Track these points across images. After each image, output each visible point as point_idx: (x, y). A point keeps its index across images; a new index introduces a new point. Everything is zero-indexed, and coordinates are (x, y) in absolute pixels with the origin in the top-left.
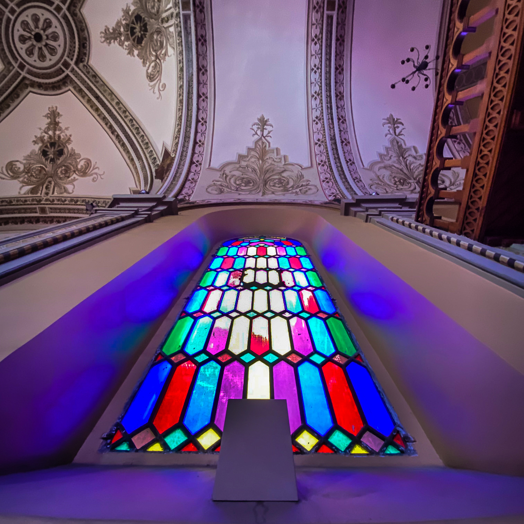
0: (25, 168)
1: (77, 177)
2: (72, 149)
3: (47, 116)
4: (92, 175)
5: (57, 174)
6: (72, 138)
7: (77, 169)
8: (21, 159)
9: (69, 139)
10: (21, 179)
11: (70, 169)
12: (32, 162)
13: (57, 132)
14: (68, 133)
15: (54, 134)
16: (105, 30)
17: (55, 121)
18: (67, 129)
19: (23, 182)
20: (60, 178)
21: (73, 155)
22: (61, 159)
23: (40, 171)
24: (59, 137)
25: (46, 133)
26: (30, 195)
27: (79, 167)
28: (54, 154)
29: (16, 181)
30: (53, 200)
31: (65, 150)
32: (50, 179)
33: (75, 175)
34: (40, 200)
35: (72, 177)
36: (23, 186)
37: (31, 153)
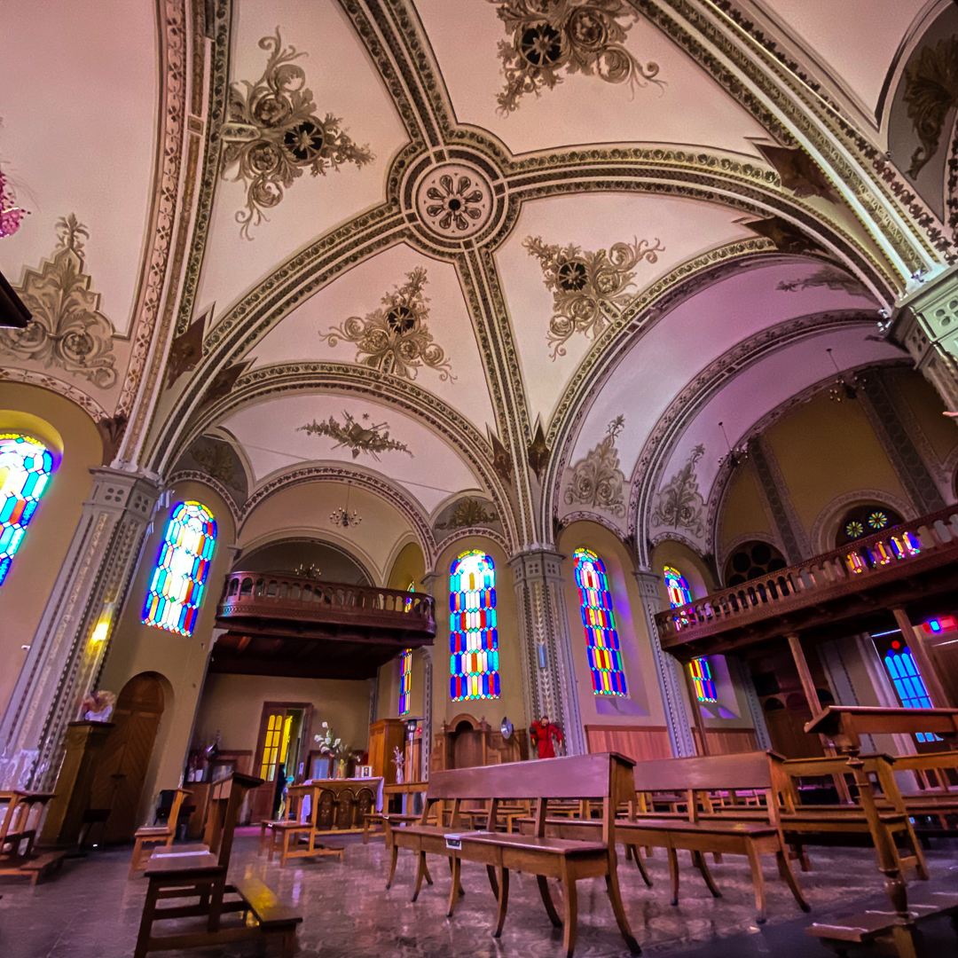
0: (365, 329)
1: (422, 363)
2: (425, 326)
3: (410, 276)
4: (441, 370)
5: (399, 349)
6: (428, 314)
7: (425, 353)
8: (363, 317)
9: (425, 313)
10: (359, 343)
11: (416, 349)
12: (375, 323)
13: (414, 299)
14: (427, 305)
15: (410, 299)
16: (536, 240)
17: (417, 284)
18: (427, 300)
19: (360, 346)
20: (403, 355)
21: (424, 333)
22: (409, 332)
23: (381, 339)
24: (414, 305)
25: (401, 294)
26: (367, 366)
27: (427, 351)
28: (402, 323)
29: (353, 343)
30: (392, 382)
31: (416, 324)
32: (390, 352)
33: (419, 359)
34: (378, 377)
35: (417, 360)
36: (360, 352)
37: (377, 312)
